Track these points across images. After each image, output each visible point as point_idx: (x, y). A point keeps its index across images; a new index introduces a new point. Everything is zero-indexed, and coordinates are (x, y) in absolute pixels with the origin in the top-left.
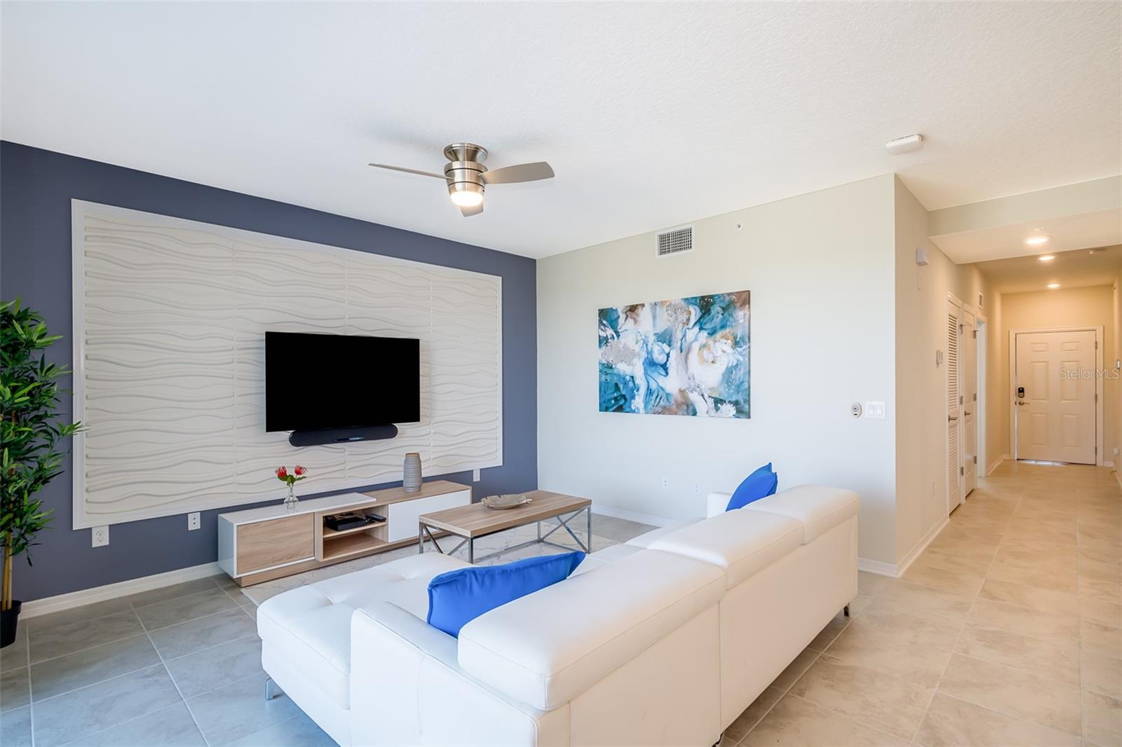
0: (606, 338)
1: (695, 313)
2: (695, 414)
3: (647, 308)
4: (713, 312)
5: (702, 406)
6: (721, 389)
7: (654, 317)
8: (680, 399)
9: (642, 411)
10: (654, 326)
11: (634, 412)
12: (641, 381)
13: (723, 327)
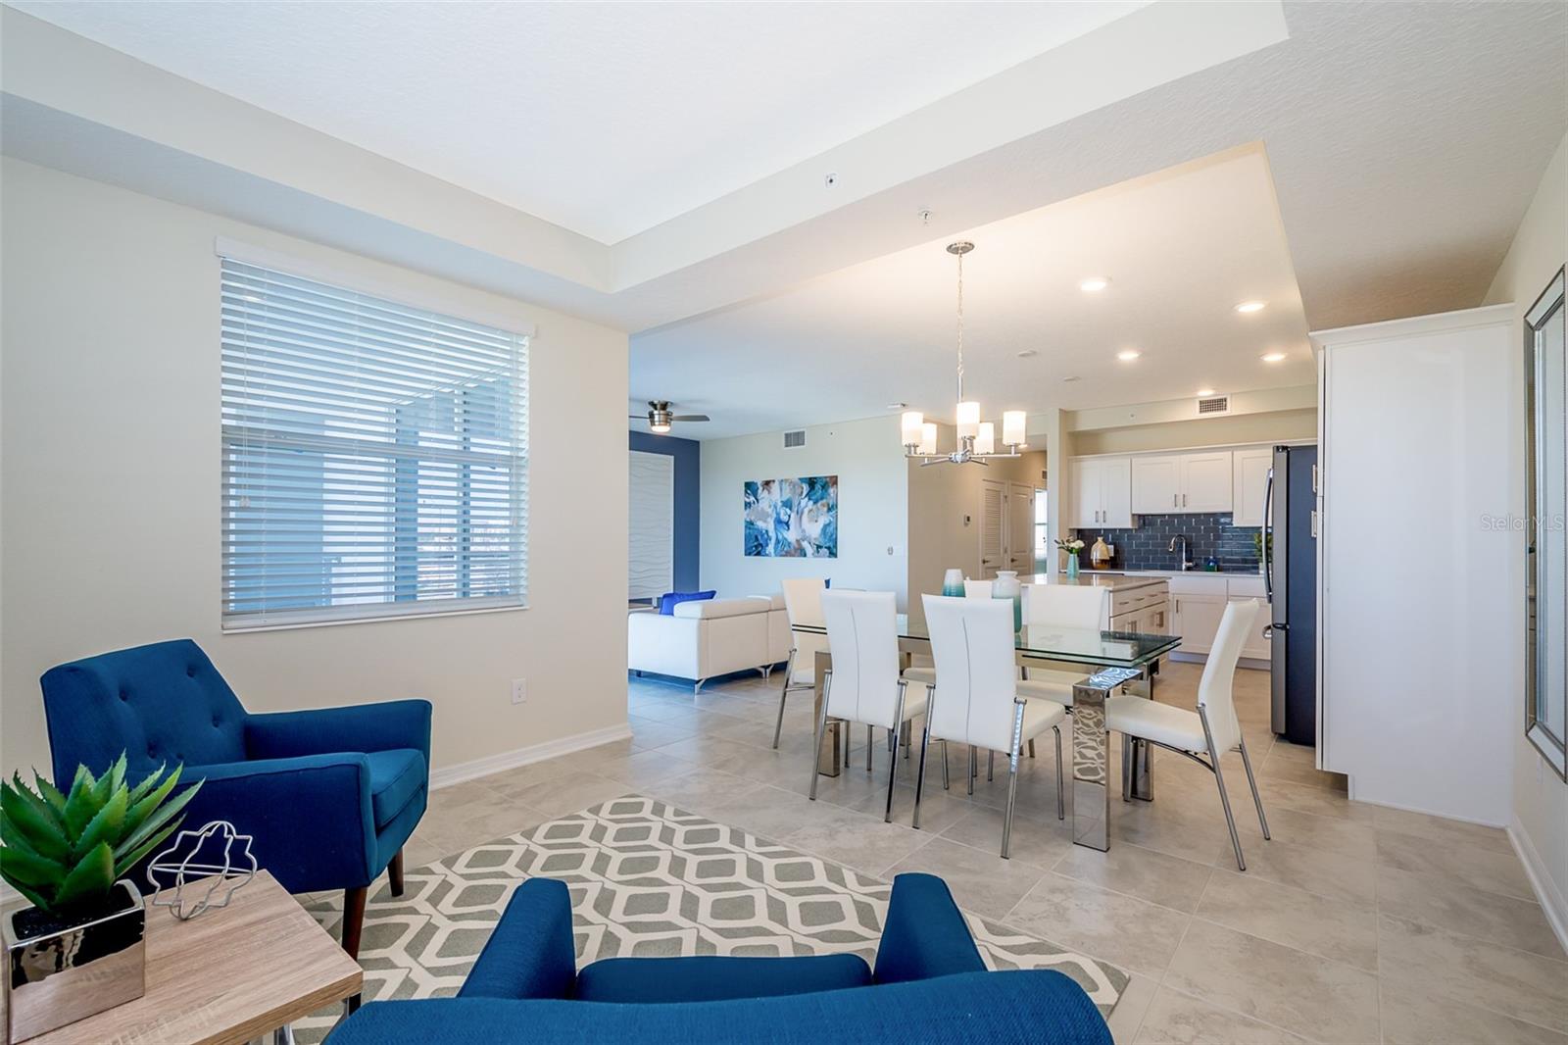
0: (749, 503)
1: (806, 488)
2: (805, 555)
3: (777, 483)
4: (816, 488)
5: (809, 550)
6: (821, 540)
7: (781, 490)
8: (796, 546)
9: (773, 554)
10: (781, 496)
11: (767, 555)
12: (772, 534)
13: (822, 499)
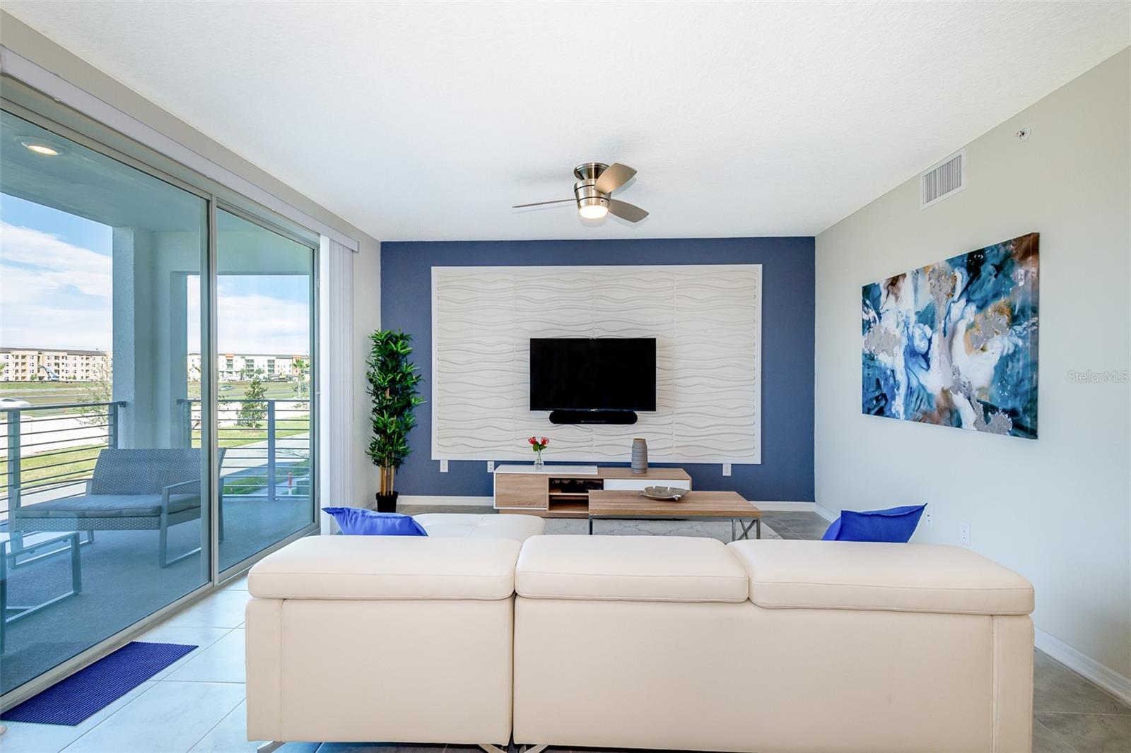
0: (869, 322)
1: (961, 276)
2: (959, 425)
3: (909, 278)
4: (984, 274)
5: (969, 414)
6: (993, 390)
7: (916, 290)
8: (942, 402)
9: (902, 416)
10: (916, 301)
11: (894, 417)
12: (901, 377)
13: (996, 295)
